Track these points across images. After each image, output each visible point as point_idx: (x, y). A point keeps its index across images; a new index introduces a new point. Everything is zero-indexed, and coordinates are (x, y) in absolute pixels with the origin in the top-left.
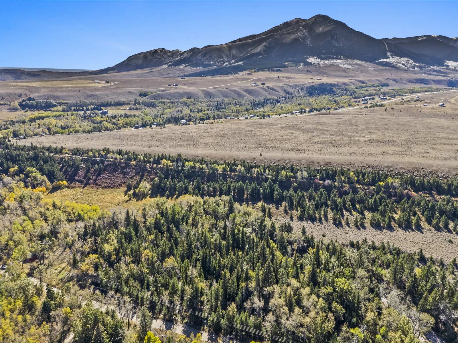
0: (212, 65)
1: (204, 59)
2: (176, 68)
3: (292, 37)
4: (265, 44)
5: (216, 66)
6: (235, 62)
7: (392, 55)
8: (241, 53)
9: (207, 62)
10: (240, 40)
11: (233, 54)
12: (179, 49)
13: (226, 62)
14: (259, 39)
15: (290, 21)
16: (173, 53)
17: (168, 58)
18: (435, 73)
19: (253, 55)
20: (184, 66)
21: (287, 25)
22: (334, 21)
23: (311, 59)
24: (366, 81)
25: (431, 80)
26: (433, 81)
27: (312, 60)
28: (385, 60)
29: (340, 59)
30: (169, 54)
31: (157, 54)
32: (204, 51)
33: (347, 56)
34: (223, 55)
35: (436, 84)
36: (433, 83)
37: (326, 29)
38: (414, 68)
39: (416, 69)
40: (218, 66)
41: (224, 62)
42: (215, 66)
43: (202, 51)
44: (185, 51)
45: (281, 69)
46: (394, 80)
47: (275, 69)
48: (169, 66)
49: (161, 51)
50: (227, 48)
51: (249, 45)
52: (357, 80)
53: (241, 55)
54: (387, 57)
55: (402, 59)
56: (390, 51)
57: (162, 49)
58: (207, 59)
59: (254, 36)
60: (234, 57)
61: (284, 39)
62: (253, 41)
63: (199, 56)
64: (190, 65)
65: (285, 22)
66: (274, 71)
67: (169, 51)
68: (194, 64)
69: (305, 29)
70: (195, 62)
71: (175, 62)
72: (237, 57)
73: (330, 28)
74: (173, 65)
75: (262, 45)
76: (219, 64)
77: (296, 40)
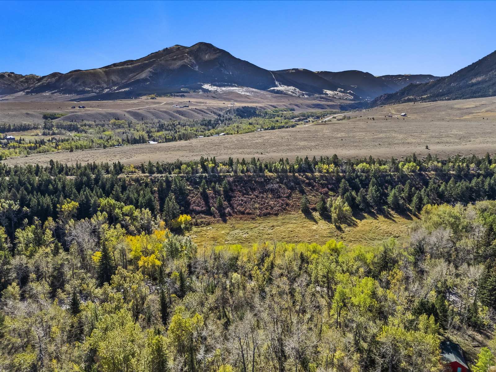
0: (88, 92)
1: (76, 85)
2: (39, 95)
3: (179, 63)
4: (149, 69)
5: (95, 92)
6: (117, 89)
7: (280, 84)
8: (123, 79)
9: (81, 89)
10: (115, 65)
11: (112, 80)
12: (34, 74)
13: (106, 88)
14: (141, 64)
15: (170, 48)
16: (26, 79)
17: (22, 85)
18: (323, 100)
19: (138, 81)
20: (50, 93)
21: (167, 51)
22: (218, 49)
23: (205, 86)
24: (277, 106)
25: (325, 105)
26: (328, 106)
27: (207, 86)
28: (275, 88)
29: (236, 87)
30: (22, 80)
31: (4, 79)
32: (74, 76)
33: (241, 84)
34: (100, 81)
35: (331, 108)
36: (328, 108)
37: (212, 57)
38: (303, 95)
39: (306, 96)
40: (98, 93)
41: (103, 89)
42: (93, 92)
43: (72, 75)
44: (44, 77)
45: (185, 94)
46: (297, 105)
47: (178, 94)
48: (27, 93)
49: (9, 75)
50: (103, 73)
51: (130, 71)
52: (270, 105)
53: (123, 82)
54: (276, 86)
55: (290, 87)
56: (278, 81)
57: (11, 73)
58: (80, 85)
59: (131, 62)
60: (115, 84)
61: (171, 65)
62: (134, 67)
63: (69, 82)
64: (58, 92)
65: (165, 48)
66: (177, 96)
67: (22, 77)
68: (62, 90)
69: (190, 56)
70: (64, 88)
71: (35, 88)
72: (118, 83)
73: (215, 56)
74: (32, 92)
75: (147, 70)
76: (98, 91)
77: (184, 66)
